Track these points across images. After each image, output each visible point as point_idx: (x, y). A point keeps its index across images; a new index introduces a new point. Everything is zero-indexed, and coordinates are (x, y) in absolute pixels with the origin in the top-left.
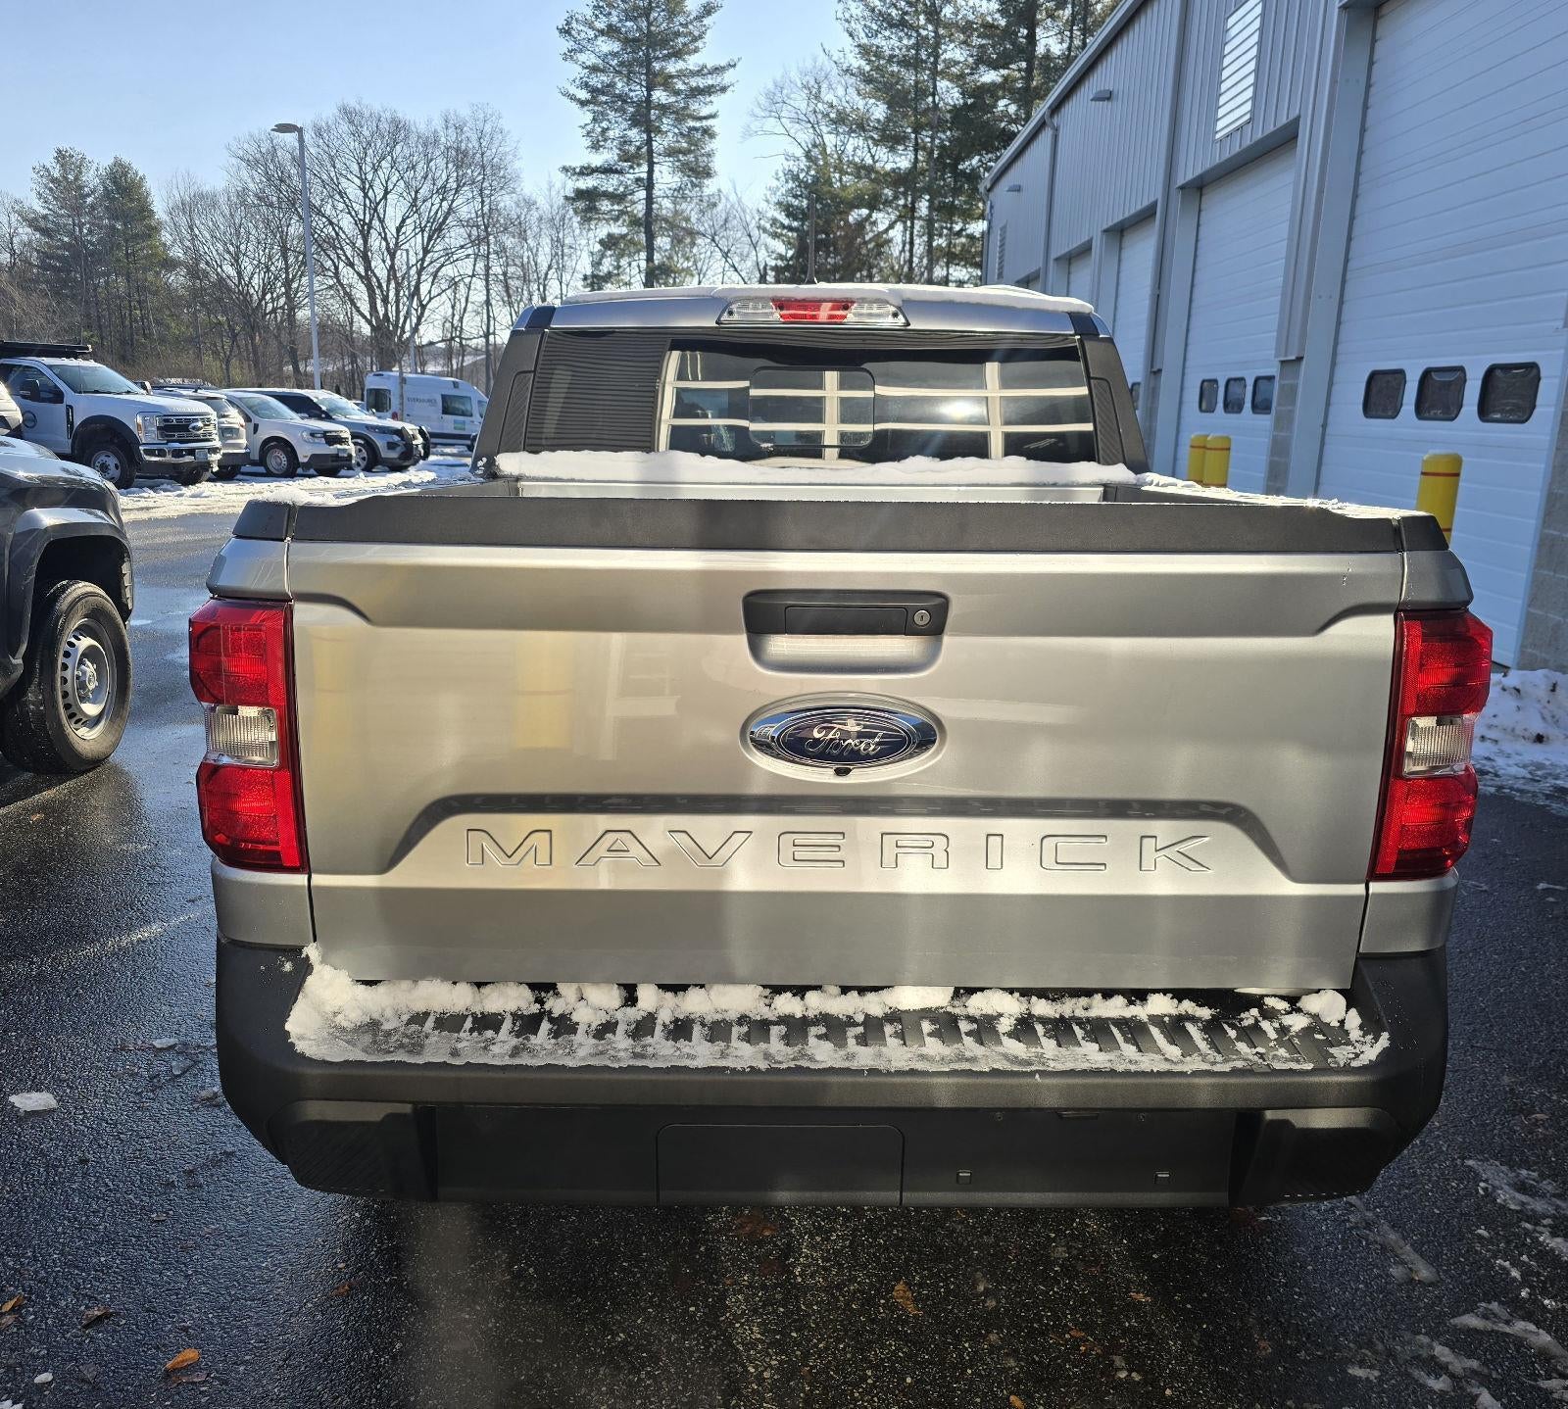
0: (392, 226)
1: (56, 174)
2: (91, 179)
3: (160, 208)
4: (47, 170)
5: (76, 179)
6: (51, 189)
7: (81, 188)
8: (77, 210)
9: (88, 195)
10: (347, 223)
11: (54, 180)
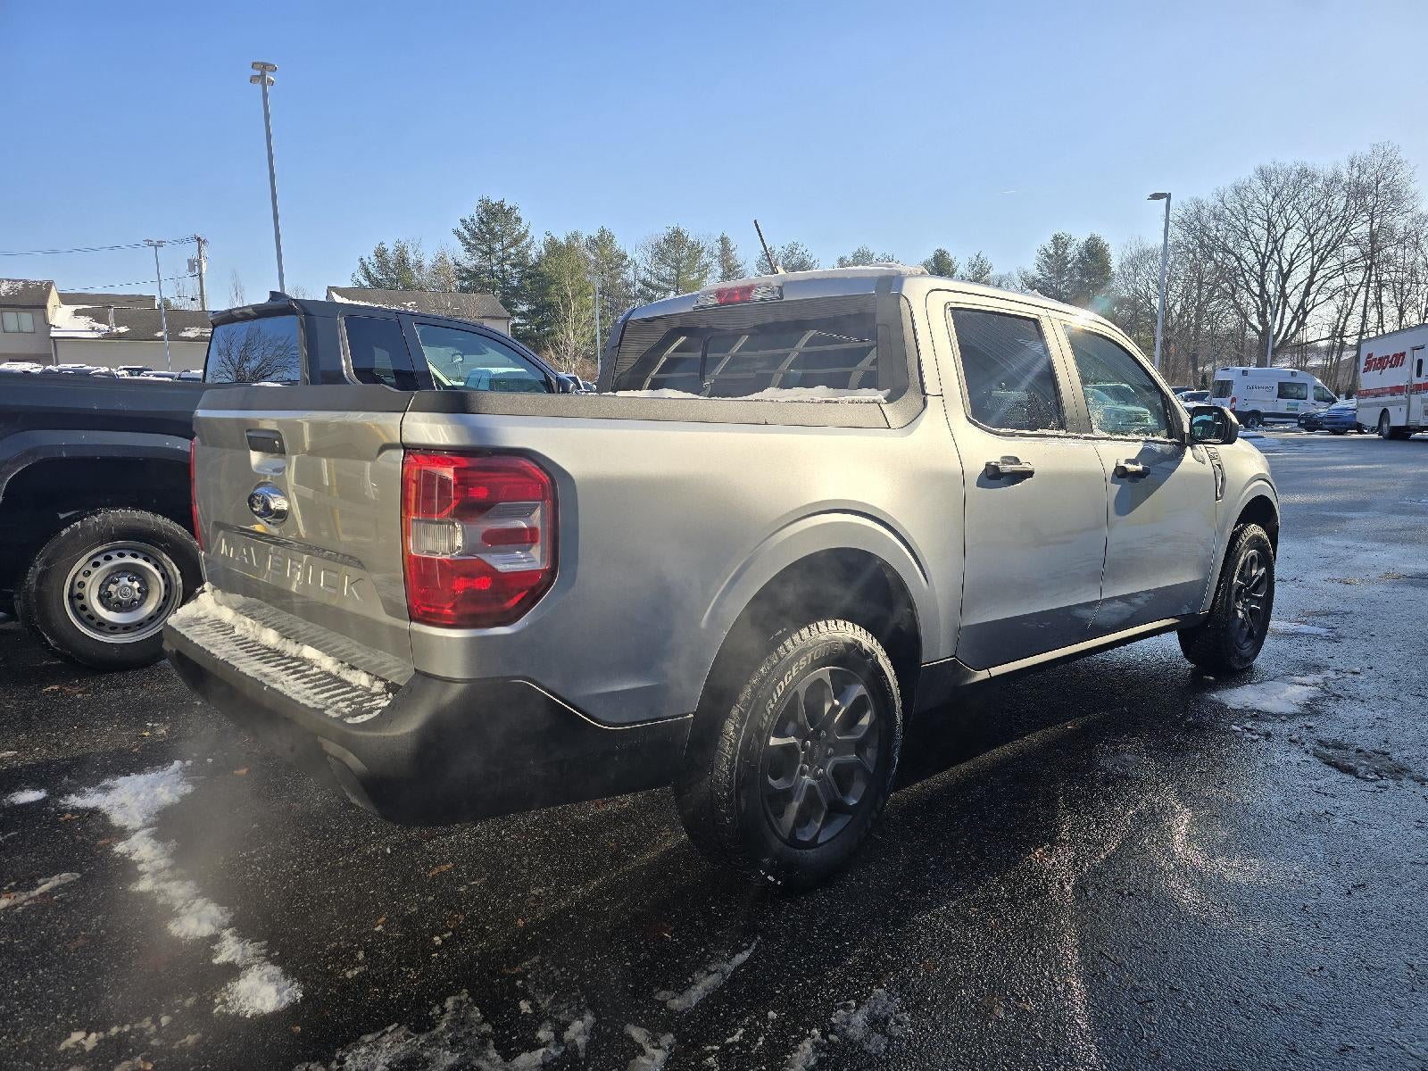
0: (1287, 252)
1: (1051, 252)
2: (1072, 252)
3: (1115, 264)
4: (1045, 250)
5: (1064, 252)
6: (1046, 262)
7: (1066, 258)
8: (1060, 273)
9: (1069, 262)
10: (1251, 257)
11: (1049, 256)
